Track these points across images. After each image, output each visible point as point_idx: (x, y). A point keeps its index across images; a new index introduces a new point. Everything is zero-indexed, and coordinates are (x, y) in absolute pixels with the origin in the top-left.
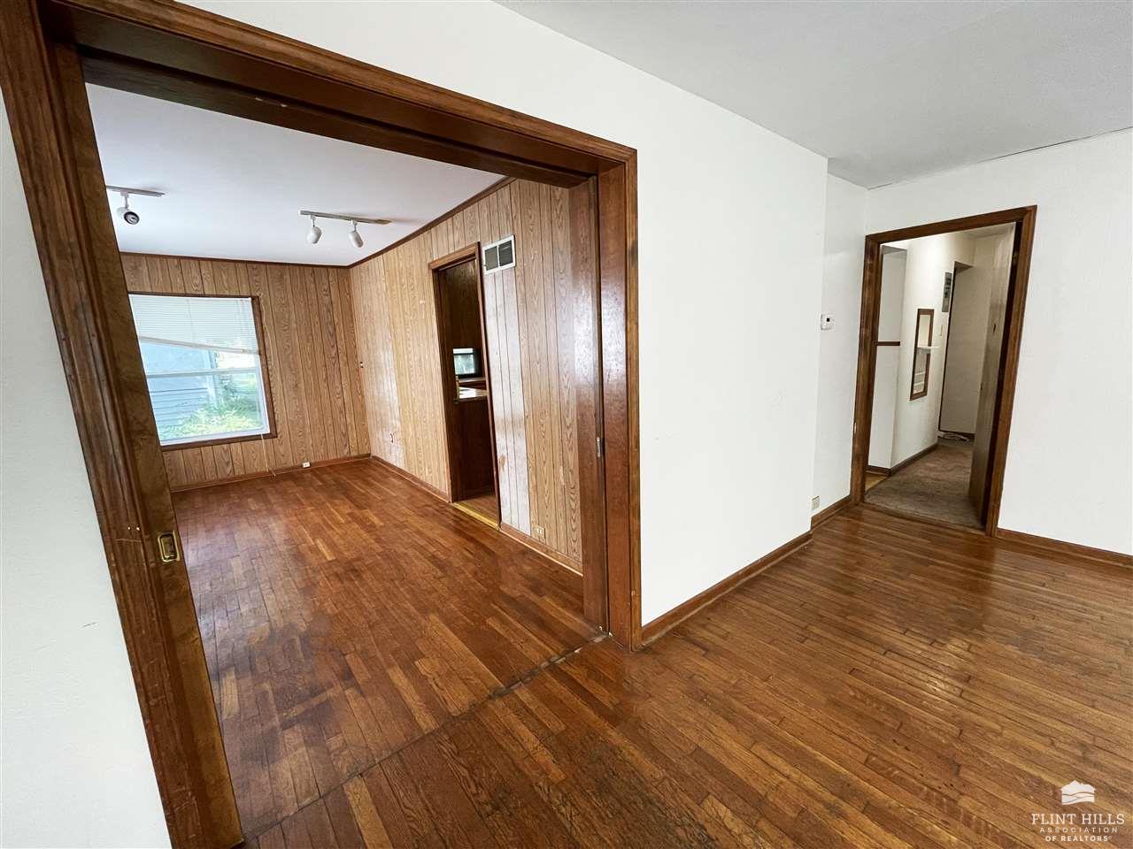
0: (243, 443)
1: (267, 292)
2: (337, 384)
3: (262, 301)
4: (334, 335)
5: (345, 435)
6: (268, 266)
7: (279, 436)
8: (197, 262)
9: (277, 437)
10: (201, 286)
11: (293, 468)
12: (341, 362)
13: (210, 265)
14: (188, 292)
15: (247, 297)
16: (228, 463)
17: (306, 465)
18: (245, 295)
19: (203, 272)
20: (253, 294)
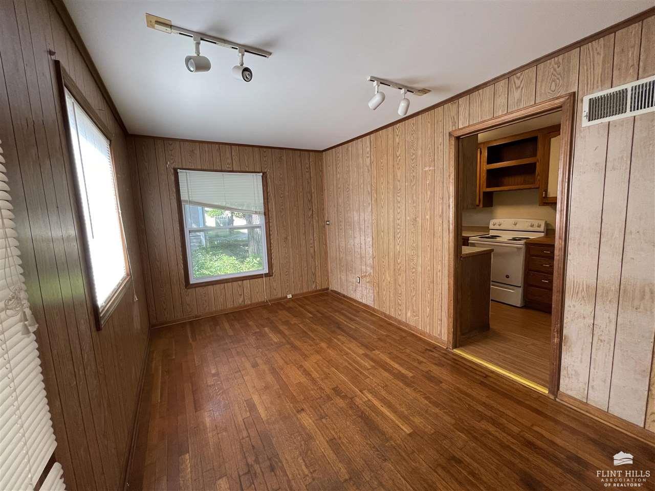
0: (251, 281)
1: (272, 170)
2: (311, 237)
3: (268, 176)
4: (310, 201)
5: (314, 274)
6: (273, 150)
7: (274, 276)
8: (229, 147)
9: (272, 276)
10: (231, 164)
11: (281, 299)
12: (314, 221)
13: (238, 149)
14: (223, 169)
15: (259, 173)
16: (241, 295)
17: (290, 296)
18: (259, 171)
19: (233, 154)
20: (263, 171)
